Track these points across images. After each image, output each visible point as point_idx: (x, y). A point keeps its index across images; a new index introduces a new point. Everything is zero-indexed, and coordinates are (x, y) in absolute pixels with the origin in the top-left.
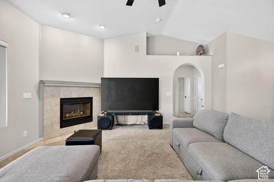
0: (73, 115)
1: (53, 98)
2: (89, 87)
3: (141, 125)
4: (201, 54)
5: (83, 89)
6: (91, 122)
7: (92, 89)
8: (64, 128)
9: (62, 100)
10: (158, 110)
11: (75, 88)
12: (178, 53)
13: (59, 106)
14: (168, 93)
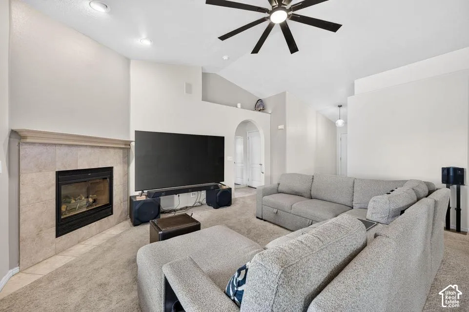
0: (75, 207)
1: (40, 171)
2: (108, 147)
3: (196, 206)
4: (260, 110)
5: (97, 150)
6: (110, 215)
7: (112, 151)
8: (63, 236)
9: (59, 174)
10: (223, 181)
11: (83, 149)
12: (239, 105)
13: (54, 189)
14: (230, 157)
